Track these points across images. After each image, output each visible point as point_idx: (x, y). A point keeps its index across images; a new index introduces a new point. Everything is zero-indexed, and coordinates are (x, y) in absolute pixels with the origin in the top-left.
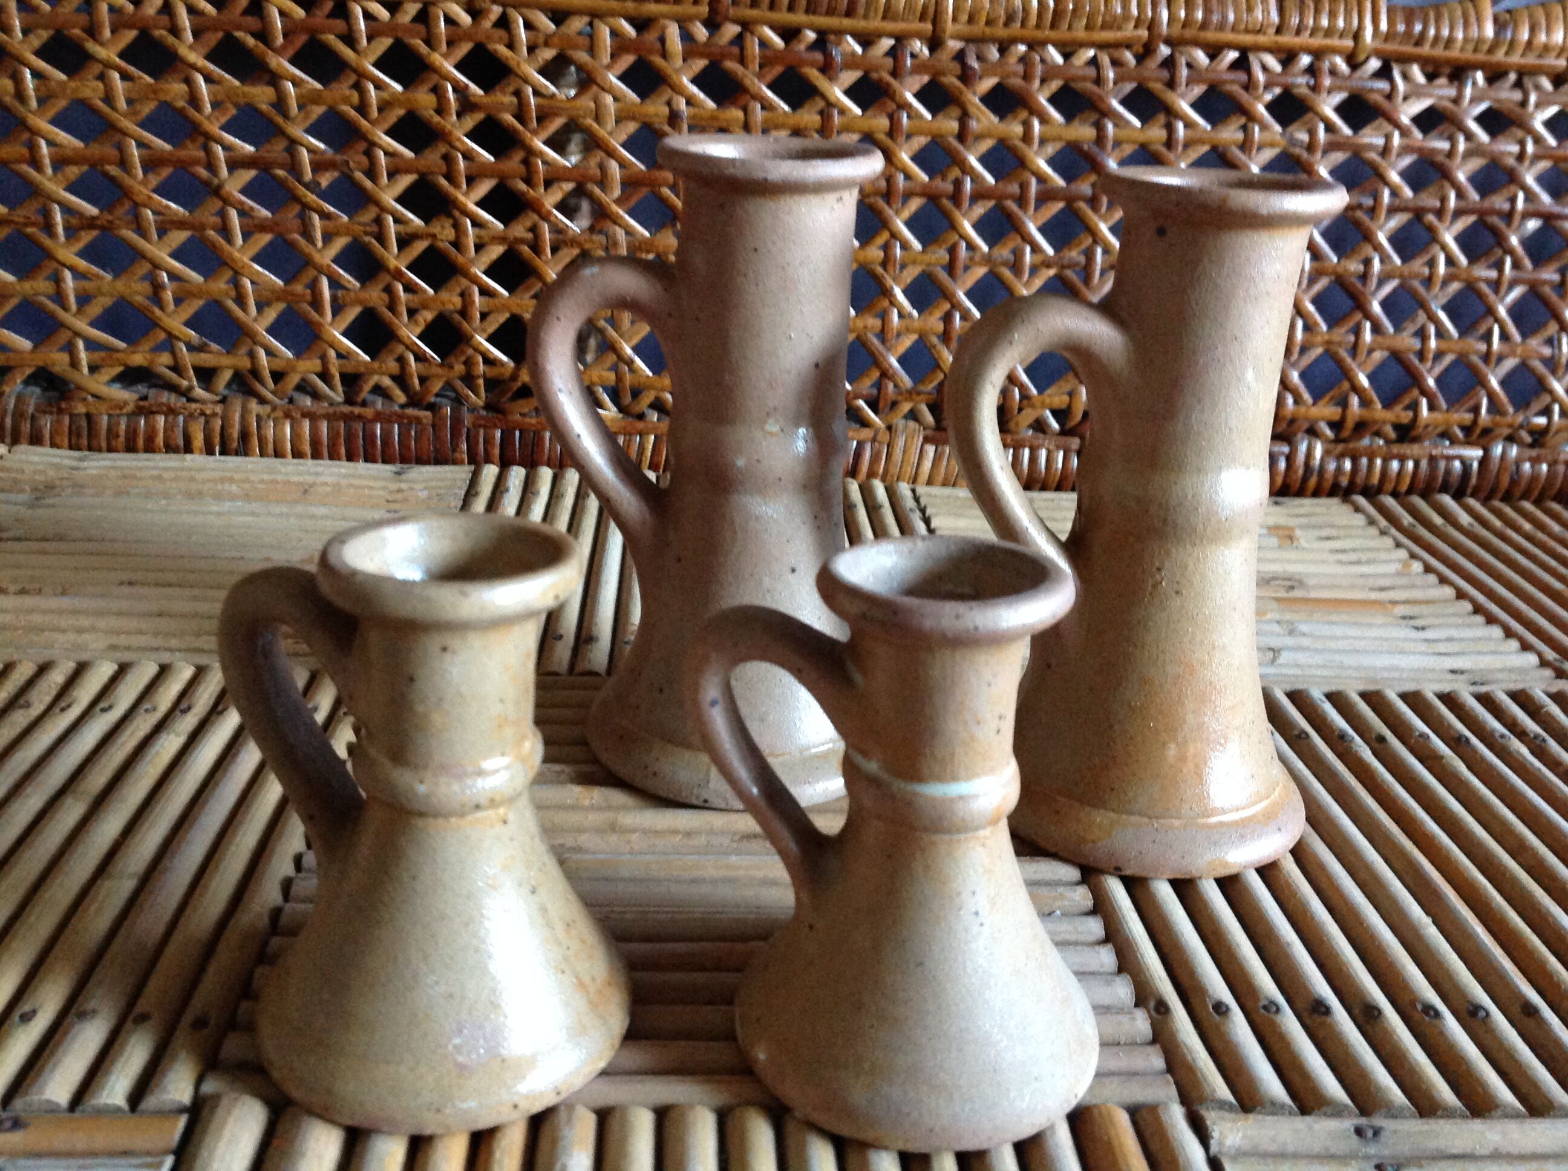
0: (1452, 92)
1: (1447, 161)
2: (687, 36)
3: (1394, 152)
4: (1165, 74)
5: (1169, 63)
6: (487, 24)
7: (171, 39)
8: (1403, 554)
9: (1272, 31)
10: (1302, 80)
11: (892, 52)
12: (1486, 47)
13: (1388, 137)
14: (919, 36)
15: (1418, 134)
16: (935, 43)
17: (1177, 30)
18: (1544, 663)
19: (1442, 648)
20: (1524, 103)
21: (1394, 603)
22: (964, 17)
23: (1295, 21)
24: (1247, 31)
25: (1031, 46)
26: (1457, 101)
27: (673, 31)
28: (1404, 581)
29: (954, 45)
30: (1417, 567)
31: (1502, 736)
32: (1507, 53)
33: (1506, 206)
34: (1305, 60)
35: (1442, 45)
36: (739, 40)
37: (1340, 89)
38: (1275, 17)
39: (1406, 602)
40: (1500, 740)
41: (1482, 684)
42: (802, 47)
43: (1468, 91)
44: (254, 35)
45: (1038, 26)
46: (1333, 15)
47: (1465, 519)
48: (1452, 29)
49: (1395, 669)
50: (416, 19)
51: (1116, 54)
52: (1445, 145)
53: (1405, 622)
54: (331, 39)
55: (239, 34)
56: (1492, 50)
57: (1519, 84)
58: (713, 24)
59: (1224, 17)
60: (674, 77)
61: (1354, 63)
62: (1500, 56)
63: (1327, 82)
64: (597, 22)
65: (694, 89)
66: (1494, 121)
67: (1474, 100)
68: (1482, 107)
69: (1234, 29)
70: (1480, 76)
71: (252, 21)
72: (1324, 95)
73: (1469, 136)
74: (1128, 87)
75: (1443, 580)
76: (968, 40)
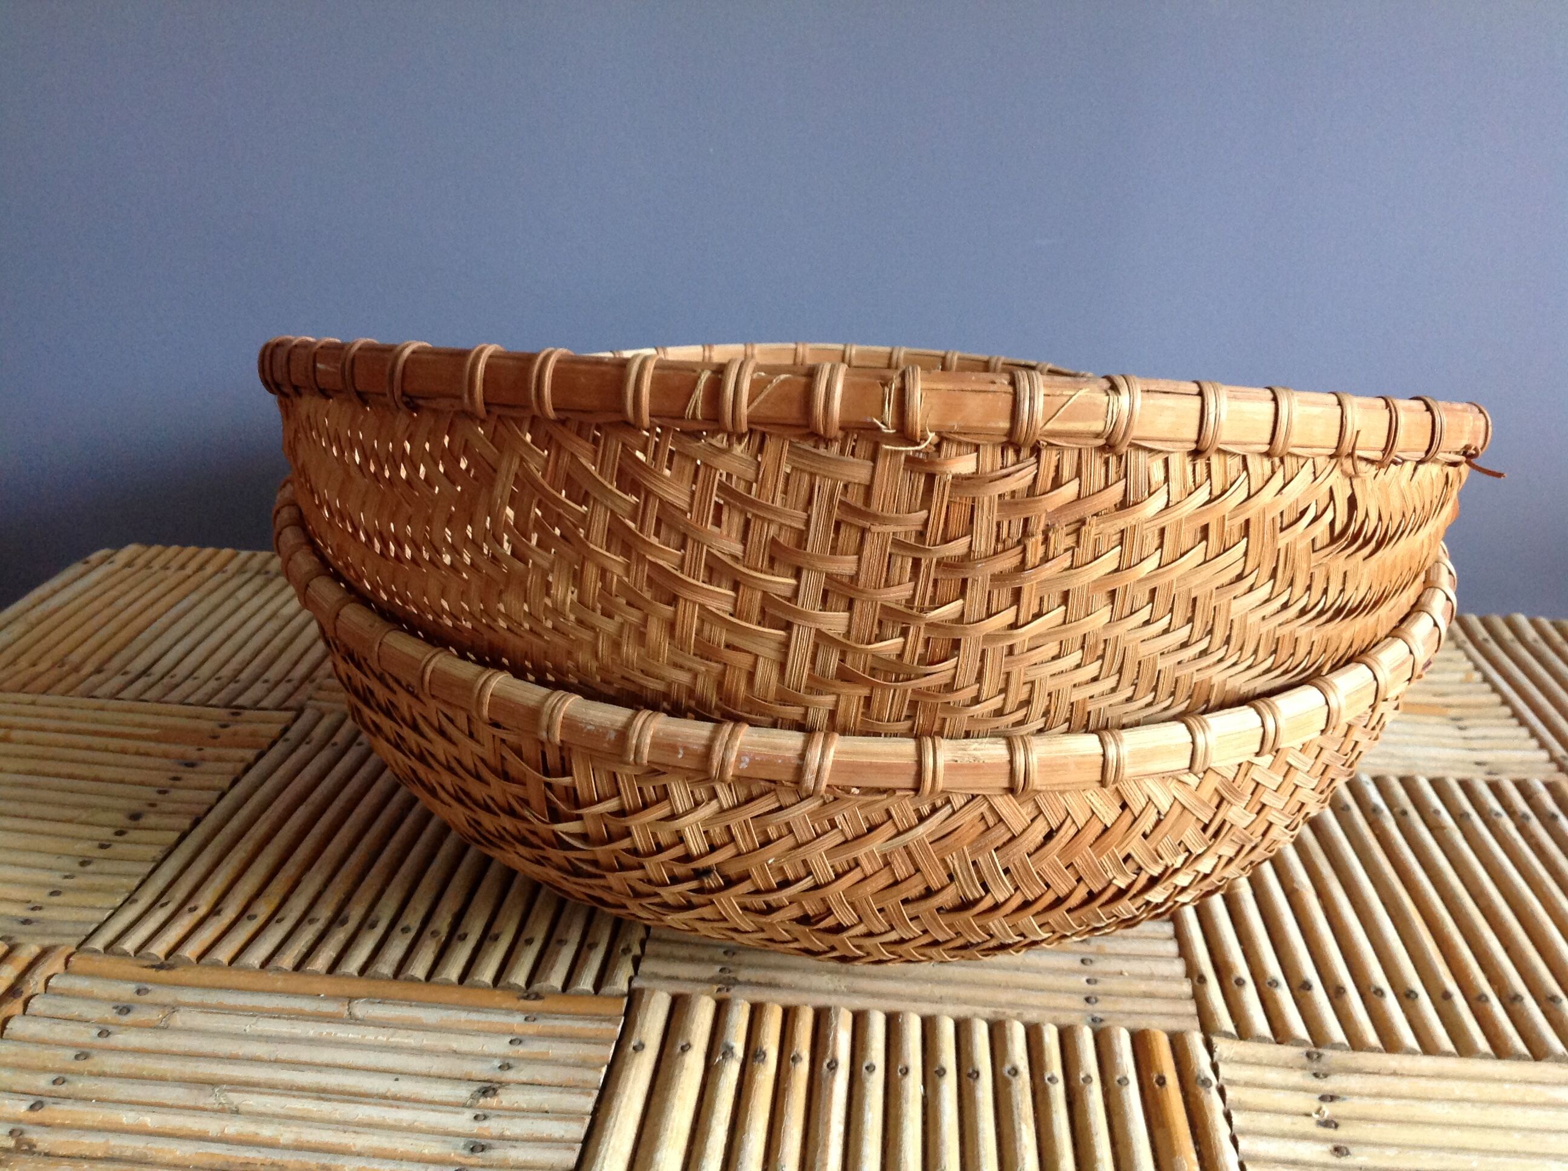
8: (1470, 665)
18: (1553, 759)
19: (1474, 744)
21: (1448, 706)
28: (1464, 688)
30: (1477, 676)
31: (1498, 814)
39: (1459, 706)
40: (1494, 817)
41: (1496, 774)
47: (1531, 634)
49: (1435, 759)
53: (1454, 723)
75: (1495, 689)
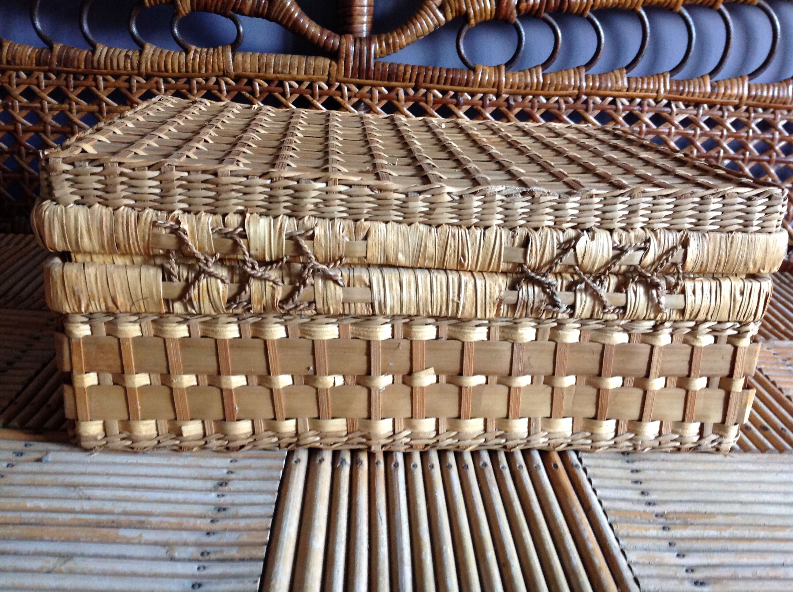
0: (695, 112)
1: (693, 138)
2: (406, 93)
3: (673, 135)
4: (584, 106)
5: (586, 102)
6: (334, 89)
7: (219, 94)
9: (625, 90)
10: (637, 108)
11: (482, 99)
12: (707, 95)
13: (670, 129)
14: (492, 93)
15: (682, 128)
16: (498, 95)
17: (589, 90)
20: (722, 116)
22: (509, 86)
23: (634, 86)
24: (616, 90)
25: (535, 96)
26: (696, 115)
27: (401, 92)
29: (505, 96)
32: (716, 98)
33: (716, 155)
34: (638, 100)
35: (691, 95)
36: (425, 95)
37: (651, 111)
38: (626, 84)
42: (449, 97)
43: (701, 111)
44: (249, 93)
45: (536, 89)
46: (648, 84)
48: (694, 88)
50: (307, 88)
51: (566, 99)
52: (692, 132)
54: (277, 94)
55: (243, 92)
56: (709, 97)
57: (721, 109)
58: (416, 89)
59: (607, 86)
60: (401, 108)
61: (657, 101)
62: (713, 98)
63: (646, 108)
64: (374, 89)
65: (408, 113)
66: (711, 123)
67: (703, 115)
68: (706, 118)
69: (611, 90)
70: (706, 106)
71: (249, 88)
72: (645, 113)
73: (702, 128)
74: (571, 111)
76: (511, 94)
